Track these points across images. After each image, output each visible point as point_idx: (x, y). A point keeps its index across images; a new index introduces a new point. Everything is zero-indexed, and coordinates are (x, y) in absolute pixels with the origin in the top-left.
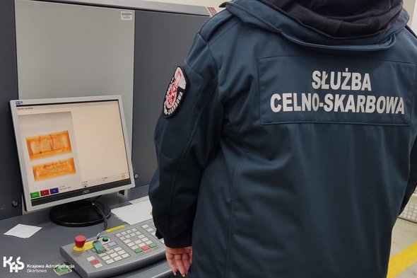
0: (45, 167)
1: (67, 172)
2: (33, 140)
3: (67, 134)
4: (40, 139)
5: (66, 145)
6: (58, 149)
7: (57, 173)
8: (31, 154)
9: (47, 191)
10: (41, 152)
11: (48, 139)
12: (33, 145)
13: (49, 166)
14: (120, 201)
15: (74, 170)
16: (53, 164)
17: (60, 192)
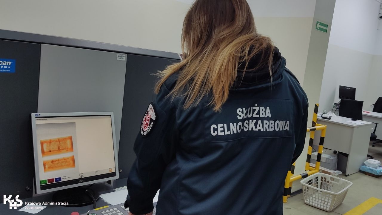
0: (52, 162)
1: (68, 166)
2: (45, 142)
3: (71, 138)
4: (50, 142)
5: (69, 146)
6: (63, 149)
7: (61, 167)
8: (43, 152)
9: (52, 180)
10: (50, 151)
11: (56, 141)
12: (45, 146)
13: (56, 161)
14: (107, 188)
15: (74, 164)
16: (58, 160)
17: (62, 180)
